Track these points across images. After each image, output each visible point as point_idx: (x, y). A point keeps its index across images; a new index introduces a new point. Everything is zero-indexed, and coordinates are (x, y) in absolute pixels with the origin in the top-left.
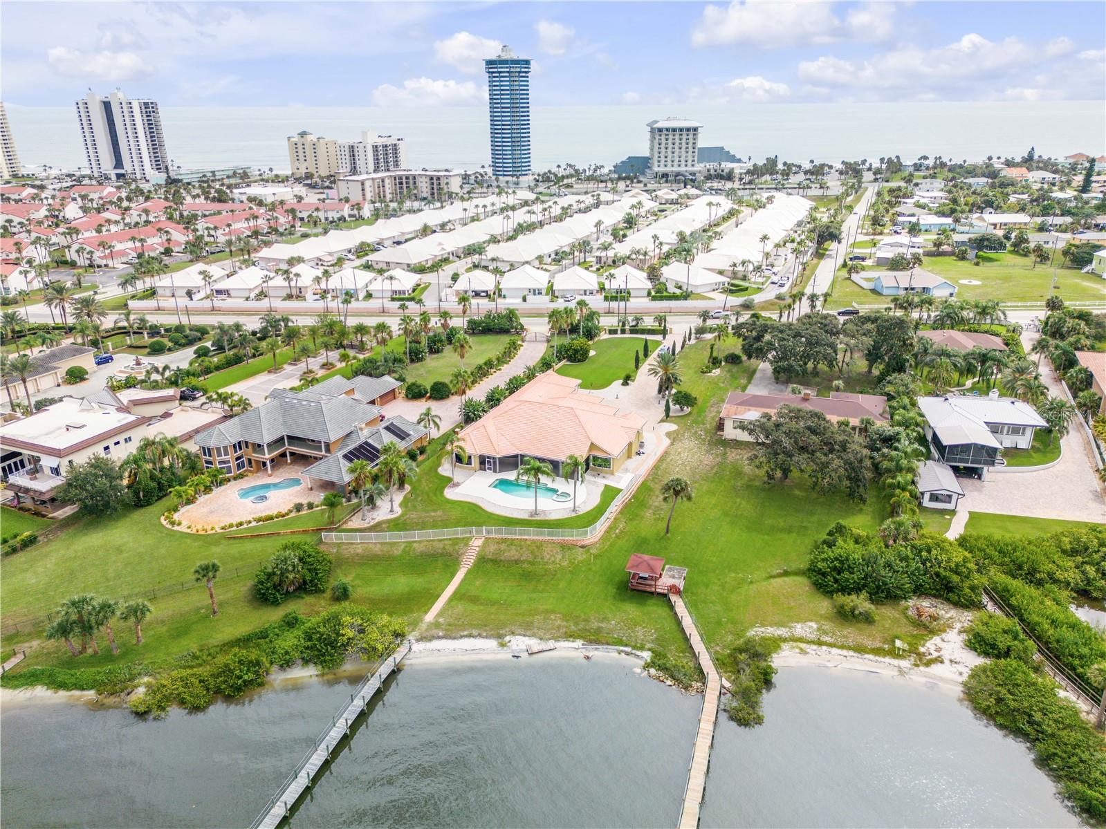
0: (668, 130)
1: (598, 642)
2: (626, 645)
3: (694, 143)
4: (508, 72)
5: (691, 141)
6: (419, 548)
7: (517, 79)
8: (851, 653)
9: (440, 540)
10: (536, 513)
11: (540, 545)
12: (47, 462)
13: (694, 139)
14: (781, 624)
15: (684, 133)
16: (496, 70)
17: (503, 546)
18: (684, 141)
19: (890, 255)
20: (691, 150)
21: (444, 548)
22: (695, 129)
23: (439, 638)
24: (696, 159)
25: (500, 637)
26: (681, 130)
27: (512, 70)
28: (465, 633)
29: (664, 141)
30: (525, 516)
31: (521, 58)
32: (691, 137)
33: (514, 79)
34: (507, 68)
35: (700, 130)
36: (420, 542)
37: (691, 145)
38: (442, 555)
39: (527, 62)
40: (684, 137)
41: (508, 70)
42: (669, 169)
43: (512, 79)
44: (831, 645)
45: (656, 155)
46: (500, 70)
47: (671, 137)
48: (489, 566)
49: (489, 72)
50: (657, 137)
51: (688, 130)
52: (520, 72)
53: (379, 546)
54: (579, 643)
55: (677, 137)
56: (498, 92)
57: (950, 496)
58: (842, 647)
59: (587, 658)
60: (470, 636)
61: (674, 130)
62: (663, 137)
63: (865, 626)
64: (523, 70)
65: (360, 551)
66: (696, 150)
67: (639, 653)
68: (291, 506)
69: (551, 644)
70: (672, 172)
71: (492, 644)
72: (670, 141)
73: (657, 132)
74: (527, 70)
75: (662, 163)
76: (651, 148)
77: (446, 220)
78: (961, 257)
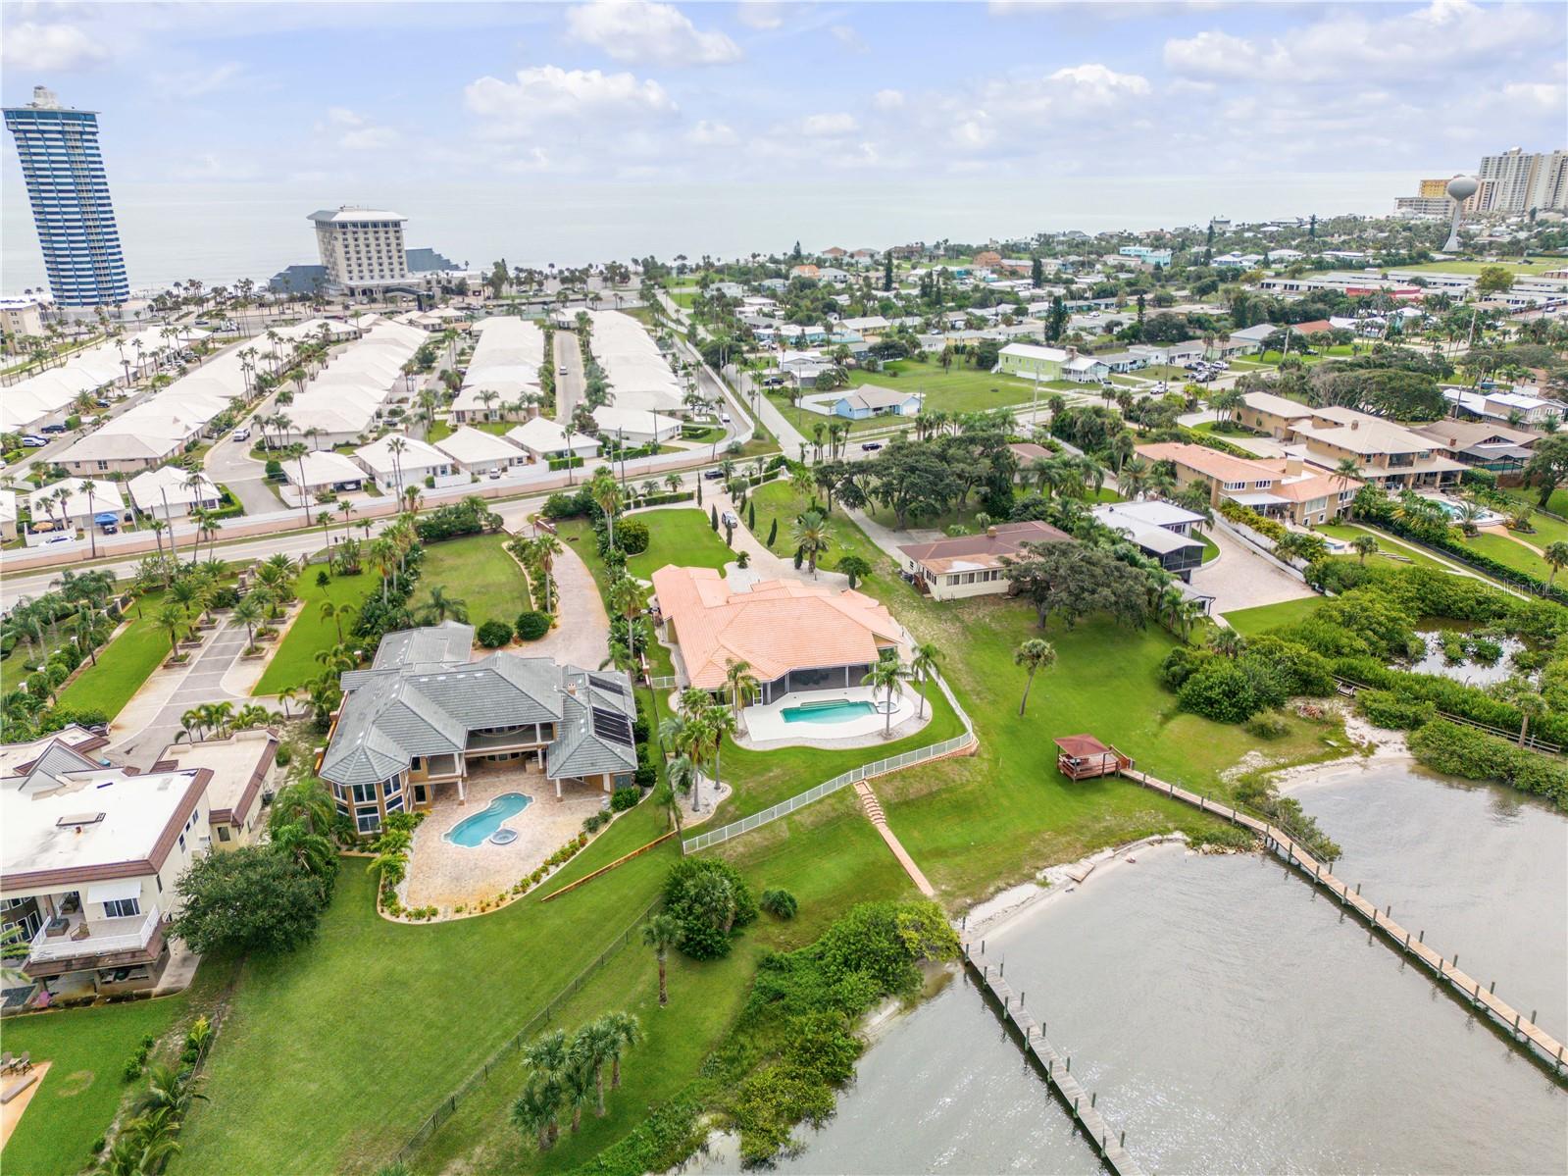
0: (355, 225)
1: (1124, 843)
2: (1152, 834)
3: (398, 245)
4: (59, 132)
5: (393, 241)
6: (807, 819)
7: (79, 144)
8: (1314, 766)
9: (820, 801)
10: (887, 733)
11: (934, 766)
12: (94, 896)
13: (398, 238)
14: (1236, 764)
15: (381, 229)
16: (34, 128)
17: (898, 783)
18: (382, 241)
19: (816, 374)
20: (395, 254)
21: (834, 809)
22: (397, 224)
23: (971, 906)
24: (405, 266)
25: (1030, 878)
26: (375, 225)
27: (67, 128)
28: (992, 889)
29: (351, 242)
30: (879, 742)
31: (80, 109)
32: (391, 235)
33: (73, 144)
34: (56, 124)
35: (402, 223)
36: (798, 812)
37: (393, 247)
38: (838, 818)
39: (90, 117)
40: (382, 235)
41: (59, 128)
42: (367, 283)
43: (70, 144)
44: (1293, 765)
45: (342, 263)
46: (42, 128)
47: (361, 236)
48: (904, 810)
49: (14, 131)
50: (340, 237)
51: (385, 224)
52: (81, 133)
53: (755, 835)
54: (1108, 852)
55: (371, 236)
56: (47, 166)
57: (1204, 603)
58: (1301, 763)
59: (1132, 861)
60: (999, 890)
61: (365, 225)
62: (349, 236)
63: (1286, 738)
64: (88, 129)
65: (741, 849)
66: (403, 254)
67: (1170, 837)
68: (581, 828)
69: (1085, 864)
70: (378, 286)
71: (1028, 889)
72: (361, 242)
73: (326, 226)
74: (94, 130)
75: (355, 274)
76: (329, 253)
77: (104, 381)
78: (872, 369)
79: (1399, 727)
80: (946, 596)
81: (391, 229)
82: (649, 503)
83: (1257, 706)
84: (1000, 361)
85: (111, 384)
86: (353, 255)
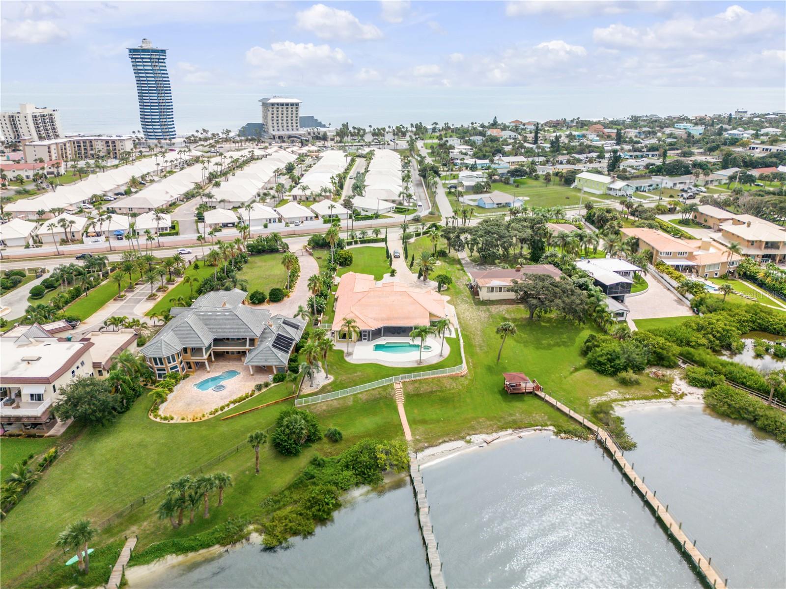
0: (278, 104)
1: (520, 428)
2: (537, 426)
3: (297, 114)
4: (149, 58)
5: (295, 112)
6: (364, 397)
7: (157, 64)
8: (645, 401)
9: (374, 389)
10: (420, 362)
11: (439, 379)
13: (297, 111)
14: (601, 395)
15: (290, 107)
16: (140, 57)
17: (417, 385)
18: (289, 112)
19: (473, 184)
20: (294, 118)
21: (380, 394)
22: (297, 104)
23: (427, 447)
24: (299, 125)
25: (463, 438)
26: (287, 105)
27: (153, 57)
28: (441, 441)
29: (275, 112)
30: (415, 365)
31: (160, 48)
32: (294, 109)
34: (148, 55)
35: (300, 104)
36: (361, 393)
37: (294, 115)
38: (380, 398)
39: (164, 51)
40: (290, 109)
42: (281, 133)
43: (154, 64)
44: (633, 399)
45: (270, 122)
46: (143, 56)
47: (280, 109)
48: (415, 398)
49: (132, 58)
50: (271, 110)
51: (292, 105)
52: (158, 59)
53: (335, 401)
54: (510, 431)
55: (285, 109)
56: (144, 75)
57: (623, 313)
58: (638, 399)
59: (520, 437)
60: (445, 442)
61: (282, 105)
62: (275, 110)
63: (638, 386)
64: (161, 57)
65: (324, 408)
66: (298, 118)
67: (546, 428)
68: (254, 388)
69: (495, 435)
70: (285, 135)
71: (461, 443)
72: (280, 112)
73: (265, 105)
74: (164, 57)
75: (276, 128)
76: (265, 117)
77: (145, 173)
78: (507, 183)
79: (703, 387)
80: (486, 298)
81: (294, 107)
82: (363, 242)
83: (625, 369)
84: (576, 181)
85: (148, 173)
86: (275, 119)
